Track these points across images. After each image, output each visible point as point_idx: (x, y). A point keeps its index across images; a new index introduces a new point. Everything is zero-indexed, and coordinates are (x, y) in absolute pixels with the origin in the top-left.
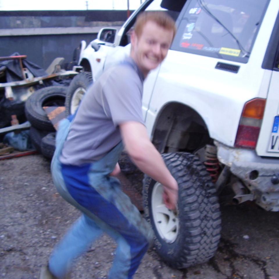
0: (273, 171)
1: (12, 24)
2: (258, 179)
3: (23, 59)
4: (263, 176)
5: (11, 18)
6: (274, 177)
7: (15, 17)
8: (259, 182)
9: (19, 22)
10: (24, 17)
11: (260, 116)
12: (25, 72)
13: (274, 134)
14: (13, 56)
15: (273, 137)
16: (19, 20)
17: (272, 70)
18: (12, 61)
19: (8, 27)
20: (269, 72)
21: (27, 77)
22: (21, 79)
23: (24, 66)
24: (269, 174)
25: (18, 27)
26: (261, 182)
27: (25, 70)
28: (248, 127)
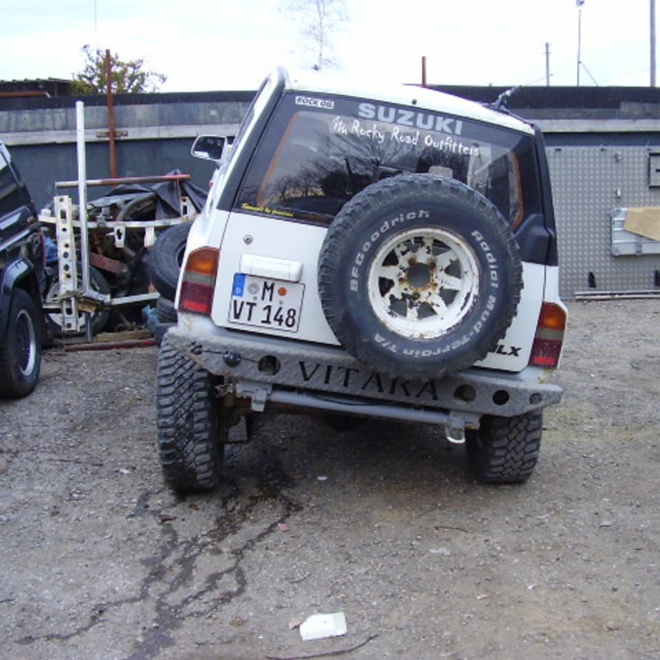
0: (224, 347)
1: (201, 117)
2: (204, 356)
3: (182, 181)
4: (208, 351)
5: (201, 105)
6: (226, 356)
7: (208, 104)
8: (204, 359)
9: (213, 113)
10: (225, 104)
11: (214, 272)
12: (183, 204)
13: (235, 298)
14: (170, 176)
15: (235, 302)
16: (214, 109)
17: (230, 211)
18: (167, 183)
19: (194, 122)
20: (225, 213)
21: (185, 211)
22: (177, 215)
23: (185, 194)
24: (217, 351)
25: (212, 121)
26: (207, 360)
27: (184, 200)
28: (193, 285)
